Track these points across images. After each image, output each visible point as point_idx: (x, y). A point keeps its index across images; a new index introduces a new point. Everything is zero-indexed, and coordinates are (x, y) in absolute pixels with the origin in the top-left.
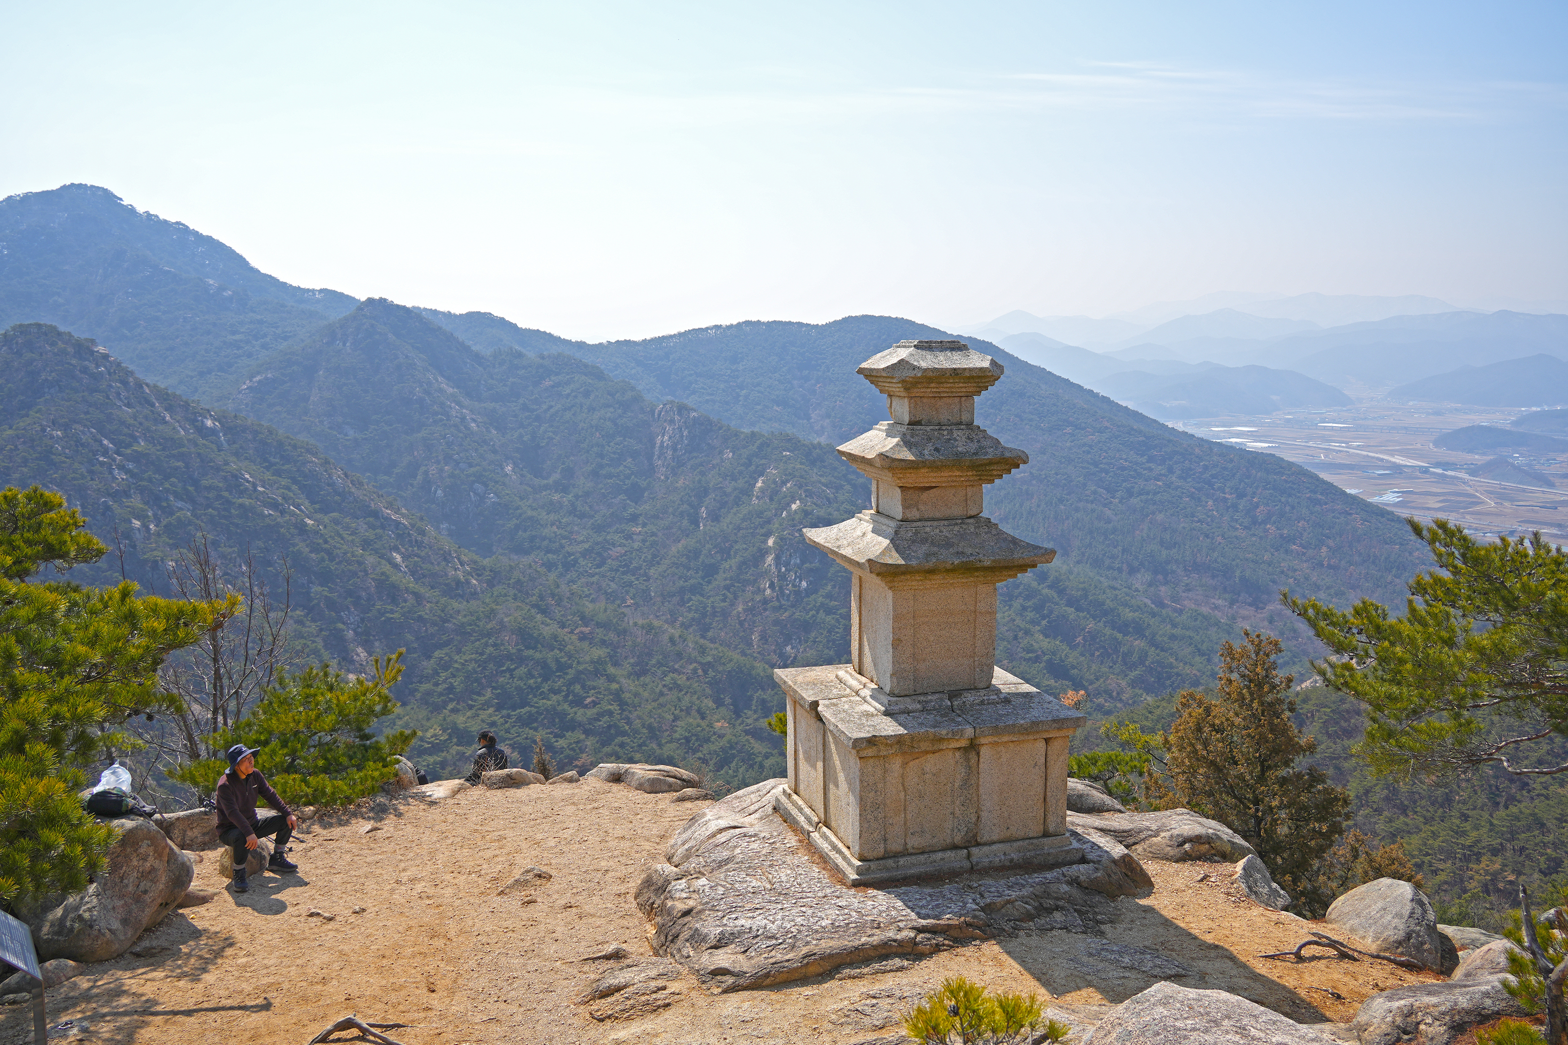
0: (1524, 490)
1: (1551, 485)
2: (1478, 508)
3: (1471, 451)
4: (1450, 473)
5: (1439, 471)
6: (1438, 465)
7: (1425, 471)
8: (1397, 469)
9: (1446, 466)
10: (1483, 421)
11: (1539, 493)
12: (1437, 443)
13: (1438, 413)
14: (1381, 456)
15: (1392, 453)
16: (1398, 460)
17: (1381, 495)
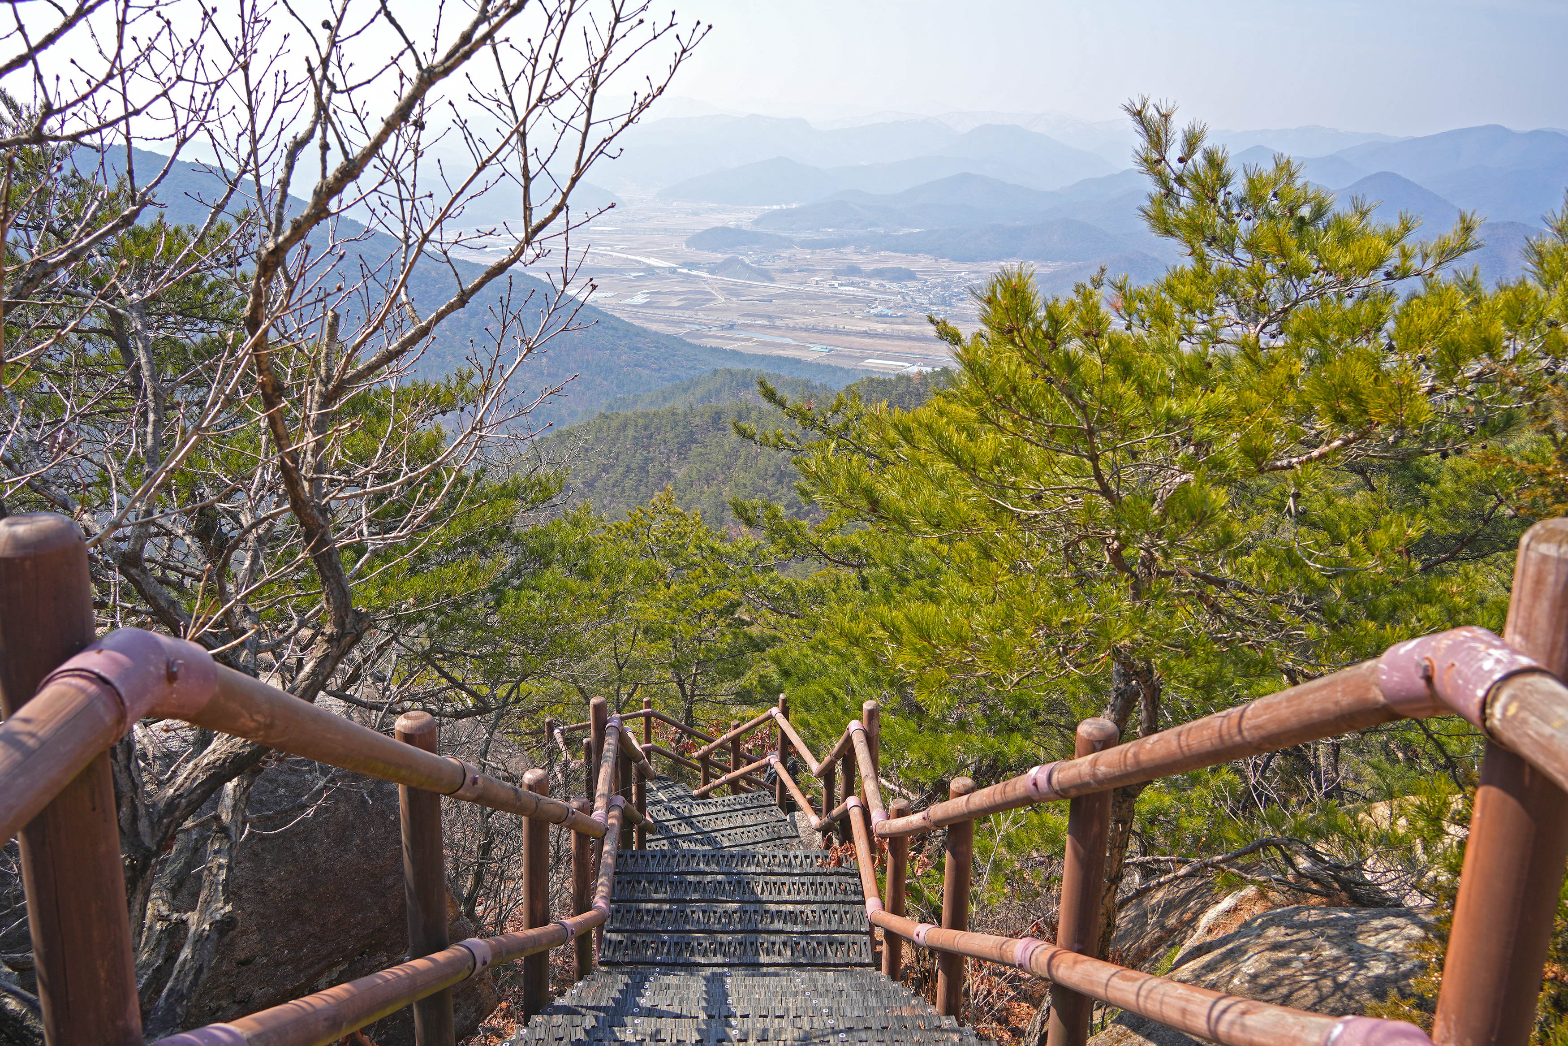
0: (750, 286)
1: (772, 280)
2: (710, 304)
3: (715, 250)
4: (694, 273)
5: (685, 271)
6: (684, 265)
7: (673, 271)
8: (650, 271)
9: (691, 265)
10: (730, 220)
11: (763, 287)
12: (688, 244)
13: (695, 214)
14: (638, 258)
15: (649, 255)
16: (653, 262)
17: (632, 297)
